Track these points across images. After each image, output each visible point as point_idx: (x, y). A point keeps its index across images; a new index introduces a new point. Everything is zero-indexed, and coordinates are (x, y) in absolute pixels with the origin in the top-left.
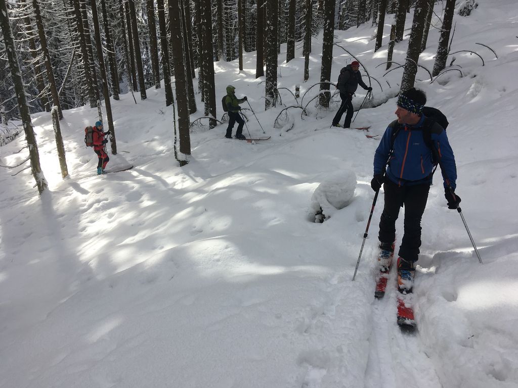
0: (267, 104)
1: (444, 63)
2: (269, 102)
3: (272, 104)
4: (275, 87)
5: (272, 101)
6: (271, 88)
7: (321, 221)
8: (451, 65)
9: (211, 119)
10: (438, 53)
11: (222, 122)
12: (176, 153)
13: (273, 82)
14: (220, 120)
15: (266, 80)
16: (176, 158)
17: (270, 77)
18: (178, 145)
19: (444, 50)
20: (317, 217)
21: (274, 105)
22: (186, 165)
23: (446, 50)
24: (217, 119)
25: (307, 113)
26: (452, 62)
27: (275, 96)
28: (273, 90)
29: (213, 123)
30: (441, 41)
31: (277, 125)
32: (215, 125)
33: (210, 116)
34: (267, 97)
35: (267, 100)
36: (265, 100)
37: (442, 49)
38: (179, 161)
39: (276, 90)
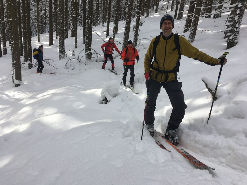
0: (60, 57)
1: (136, 44)
2: (61, 56)
3: (62, 57)
4: (64, 49)
5: (62, 56)
6: (62, 50)
7: (106, 103)
8: (139, 44)
9: (29, 64)
10: (134, 39)
11: (36, 65)
12: (13, 80)
13: (63, 46)
14: (34, 65)
15: (59, 45)
16: (13, 82)
17: (61, 45)
18: (14, 76)
19: (136, 38)
20: (104, 101)
21: (63, 58)
22: (19, 86)
23: (137, 38)
24: (33, 64)
25: (80, 62)
26: (139, 43)
27: (64, 54)
28: (63, 51)
29: (31, 66)
30: (135, 34)
31: (66, 67)
32: (32, 67)
33: (29, 62)
34: (60, 54)
35: (60, 55)
36: (58, 55)
37: (135, 38)
38: (15, 84)
39: (64, 51)
